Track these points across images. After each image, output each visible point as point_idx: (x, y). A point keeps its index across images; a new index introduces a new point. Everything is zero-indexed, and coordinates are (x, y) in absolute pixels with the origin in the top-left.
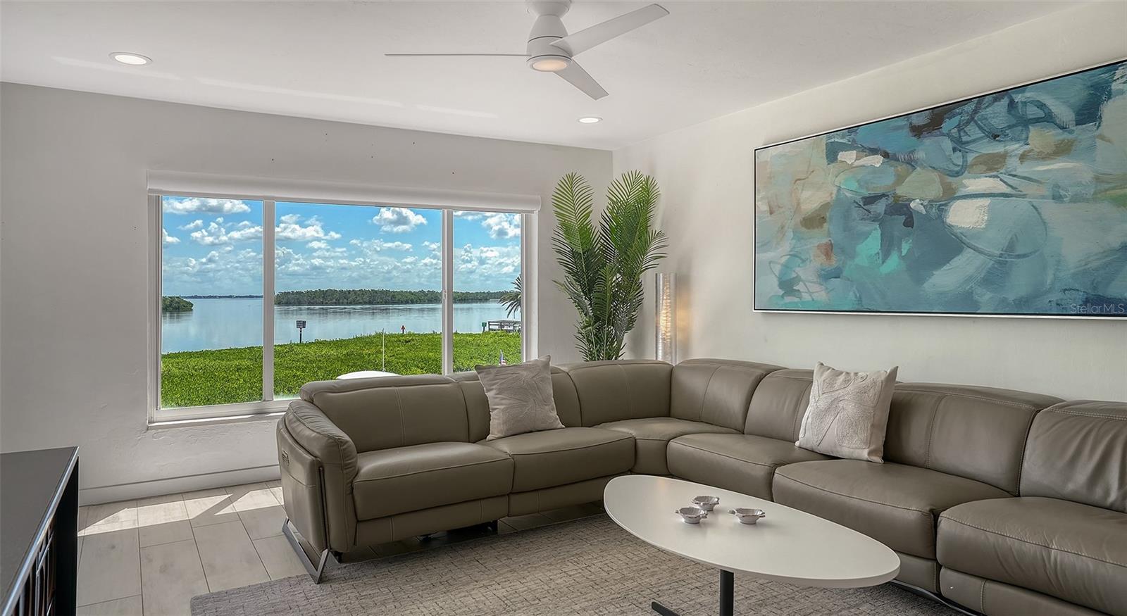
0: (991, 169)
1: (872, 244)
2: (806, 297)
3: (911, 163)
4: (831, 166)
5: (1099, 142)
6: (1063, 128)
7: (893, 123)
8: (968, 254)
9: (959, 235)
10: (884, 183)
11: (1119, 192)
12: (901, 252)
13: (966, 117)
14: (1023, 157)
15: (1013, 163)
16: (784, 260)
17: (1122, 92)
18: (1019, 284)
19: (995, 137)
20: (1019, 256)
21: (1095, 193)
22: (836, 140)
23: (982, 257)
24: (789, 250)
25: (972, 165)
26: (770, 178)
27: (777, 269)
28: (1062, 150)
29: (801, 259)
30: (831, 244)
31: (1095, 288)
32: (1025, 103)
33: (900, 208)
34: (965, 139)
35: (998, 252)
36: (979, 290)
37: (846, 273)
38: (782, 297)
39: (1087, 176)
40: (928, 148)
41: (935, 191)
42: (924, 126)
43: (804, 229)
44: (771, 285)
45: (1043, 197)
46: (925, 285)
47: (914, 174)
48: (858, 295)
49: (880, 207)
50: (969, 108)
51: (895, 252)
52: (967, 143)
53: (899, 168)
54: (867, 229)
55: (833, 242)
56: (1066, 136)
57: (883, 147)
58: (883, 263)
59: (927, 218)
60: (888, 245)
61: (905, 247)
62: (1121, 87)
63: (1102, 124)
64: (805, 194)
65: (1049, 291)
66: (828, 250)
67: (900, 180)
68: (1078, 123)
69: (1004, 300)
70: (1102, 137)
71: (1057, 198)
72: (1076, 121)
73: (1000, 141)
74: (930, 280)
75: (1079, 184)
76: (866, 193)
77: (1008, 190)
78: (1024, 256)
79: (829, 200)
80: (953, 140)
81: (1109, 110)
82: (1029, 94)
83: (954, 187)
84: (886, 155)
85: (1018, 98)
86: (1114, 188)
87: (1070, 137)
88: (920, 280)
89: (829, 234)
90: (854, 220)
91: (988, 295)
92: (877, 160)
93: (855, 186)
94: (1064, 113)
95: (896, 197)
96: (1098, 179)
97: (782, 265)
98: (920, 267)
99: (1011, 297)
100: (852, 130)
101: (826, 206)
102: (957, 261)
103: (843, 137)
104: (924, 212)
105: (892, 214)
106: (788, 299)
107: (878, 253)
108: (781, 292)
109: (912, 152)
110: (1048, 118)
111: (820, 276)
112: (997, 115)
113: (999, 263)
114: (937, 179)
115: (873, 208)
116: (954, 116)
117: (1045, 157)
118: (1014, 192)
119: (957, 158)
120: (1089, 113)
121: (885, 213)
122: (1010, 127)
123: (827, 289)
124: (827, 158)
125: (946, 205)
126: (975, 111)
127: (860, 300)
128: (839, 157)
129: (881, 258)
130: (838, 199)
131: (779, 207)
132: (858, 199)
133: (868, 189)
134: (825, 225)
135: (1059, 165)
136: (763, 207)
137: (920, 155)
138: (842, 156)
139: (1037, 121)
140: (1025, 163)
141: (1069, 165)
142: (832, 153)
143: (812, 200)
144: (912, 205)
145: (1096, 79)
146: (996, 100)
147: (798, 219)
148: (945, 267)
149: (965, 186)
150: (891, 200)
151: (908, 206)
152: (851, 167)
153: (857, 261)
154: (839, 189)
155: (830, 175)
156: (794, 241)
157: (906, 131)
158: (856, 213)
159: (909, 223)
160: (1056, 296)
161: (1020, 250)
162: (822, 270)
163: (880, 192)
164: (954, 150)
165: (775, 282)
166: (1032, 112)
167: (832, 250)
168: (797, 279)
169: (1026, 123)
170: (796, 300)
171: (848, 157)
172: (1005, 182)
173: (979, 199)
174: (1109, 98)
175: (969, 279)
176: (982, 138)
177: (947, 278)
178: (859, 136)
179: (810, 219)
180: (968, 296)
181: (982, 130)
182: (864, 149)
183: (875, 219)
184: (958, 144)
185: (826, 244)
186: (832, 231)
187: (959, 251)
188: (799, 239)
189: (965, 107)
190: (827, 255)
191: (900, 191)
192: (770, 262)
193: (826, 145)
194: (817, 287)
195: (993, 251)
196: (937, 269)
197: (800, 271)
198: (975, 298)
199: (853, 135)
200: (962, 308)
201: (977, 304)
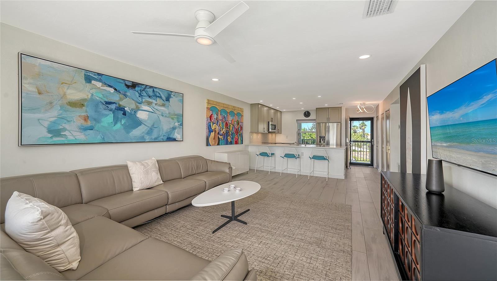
0: (148, 105)
1: (110, 118)
2: (71, 138)
3: (125, 95)
4: (88, 84)
5: (169, 106)
7: (118, 80)
8: (143, 126)
9: (140, 120)
10: (115, 98)
12: (122, 123)
13: (142, 89)
14: (156, 104)
15: (154, 105)
16: (52, 119)
17: (173, 98)
18: (155, 135)
19: (150, 97)
20: (155, 128)
21: (169, 116)
22: (91, 75)
23: (146, 127)
24: (57, 115)
25: (144, 102)
27: (46, 124)
28: (163, 105)
29: (67, 120)
30: (88, 116)
31: (168, 136)
32: (156, 92)
33: (121, 109)
34: (142, 94)
36: (146, 136)
37: (96, 128)
38: (51, 137)
39: (167, 112)
40: (130, 92)
41: (133, 106)
42: (130, 86)
43: (69, 107)
44: (41, 132)
45: (160, 115)
46: (130, 134)
47: (126, 99)
48: (103, 137)
49: (113, 107)
50: (144, 87)
51: (119, 123)
52: (143, 96)
53: (121, 96)
54: (106, 113)
55: (88, 115)
56: (164, 102)
57: (114, 87)
58: (114, 126)
59: (131, 114)
60: (116, 120)
61: (123, 122)
63: (169, 102)
64: (69, 92)
65: (161, 136)
66: (86, 119)
67: (121, 99)
68: (166, 101)
69: (152, 138)
71: (162, 115)
74: (132, 133)
76: (107, 101)
77: (153, 111)
78: (156, 128)
79: (86, 97)
80: (139, 93)
81: (171, 100)
82: (157, 90)
83: (139, 106)
84: (115, 89)
85: (155, 90)
86: (171, 116)
87: (165, 103)
88: (128, 132)
89: (86, 112)
90: (100, 109)
91: (148, 137)
92: (112, 90)
93: (101, 96)
94: (164, 98)
95: (119, 104)
96: (169, 113)
97: (51, 122)
98: (129, 128)
100: (99, 74)
101: (85, 100)
102: (140, 127)
103: (95, 75)
104: (130, 112)
105: (118, 110)
106: (56, 139)
107: (112, 122)
108: (50, 135)
109: (126, 92)
110: (161, 97)
111: (80, 129)
112: (150, 91)
113: (151, 129)
114: (134, 103)
115: (110, 106)
116: (139, 87)
117: (160, 106)
118: (154, 112)
119: (140, 99)
120: (168, 99)
121: (115, 109)
122: (153, 96)
123: (85, 134)
124: (85, 80)
125: (137, 111)
126: (145, 88)
127: (104, 139)
128: (92, 82)
129: (113, 124)
130: (91, 98)
131: (47, 92)
132: (102, 101)
133: (107, 99)
134: (84, 108)
135: (162, 108)
136: (29, 88)
137: (128, 94)
138: (93, 82)
139: (159, 97)
140: (157, 106)
141: (165, 109)
142: (88, 79)
143: (74, 95)
144: (126, 109)
145: (169, 93)
146: (150, 88)
147: (65, 101)
148: (137, 129)
149: (142, 107)
150: (117, 105)
151: (124, 109)
152: (99, 88)
153: (102, 124)
154: (92, 95)
155: (87, 88)
156: (62, 111)
157: (124, 85)
158: (101, 107)
159: (124, 114)
160: (162, 137)
161: (155, 126)
162: (82, 126)
163: (113, 101)
164: (139, 96)
165: (45, 130)
166: (158, 94)
167: (88, 119)
168: (64, 129)
169: (157, 97)
170: (63, 139)
171: (99, 84)
172: (152, 109)
173: (146, 112)
174: (171, 98)
175: (143, 133)
176: (146, 96)
177: (137, 132)
178: (103, 78)
179: (73, 103)
180: (143, 137)
181: (147, 94)
182: (105, 84)
183: (111, 110)
184: (140, 95)
185: (84, 116)
186: (89, 110)
187: (140, 125)
188: (65, 111)
189: (142, 86)
190: (85, 120)
191: (121, 103)
192: (39, 120)
193: (85, 74)
194: (78, 134)
195: (149, 126)
196: (134, 129)
197: (67, 126)
198: (145, 138)
199: (100, 77)
200: (141, 141)
201: (145, 139)
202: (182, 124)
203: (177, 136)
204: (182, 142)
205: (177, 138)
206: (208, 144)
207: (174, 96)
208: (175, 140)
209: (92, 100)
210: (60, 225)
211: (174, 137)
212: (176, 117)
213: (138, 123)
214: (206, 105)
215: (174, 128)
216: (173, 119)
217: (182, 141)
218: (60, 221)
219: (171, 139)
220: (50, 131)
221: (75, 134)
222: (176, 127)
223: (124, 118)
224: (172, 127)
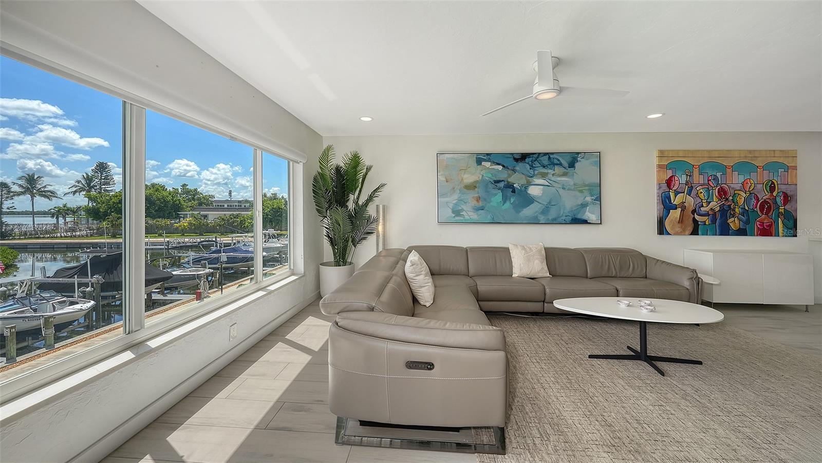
0: (543, 177)
1: (499, 197)
2: (467, 217)
3: (514, 171)
4: (479, 166)
5: (575, 174)
6: (565, 168)
7: (506, 155)
8: (536, 203)
9: (532, 197)
10: (504, 175)
11: (581, 189)
12: (511, 202)
13: (534, 159)
14: (553, 175)
15: (550, 176)
16: (454, 202)
17: (580, 161)
18: (552, 214)
19: (544, 167)
20: (552, 205)
21: (574, 188)
22: (481, 157)
23: (541, 205)
24: (457, 198)
25: (536, 175)
26: (446, 167)
27: (451, 205)
28: (565, 174)
29: (464, 202)
31: (574, 216)
32: (553, 158)
33: (510, 186)
34: (534, 166)
35: (546, 204)
36: (540, 216)
37: (486, 208)
38: (454, 217)
39: (572, 183)
40: (520, 166)
41: (523, 181)
42: (519, 159)
43: (465, 190)
44: (448, 213)
45: (560, 188)
46: (520, 214)
47: (515, 174)
49: (502, 185)
50: (536, 156)
51: (508, 202)
52: (535, 167)
53: (509, 172)
54: (495, 192)
55: (480, 196)
56: (566, 170)
57: (502, 163)
58: (503, 205)
59: (521, 190)
60: (505, 199)
61: (512, 200)
63: (575, 169)
64: (466, 176)
65: (562, 216)
66: (478, 199)
67: (510, 176)
68: (569, 167)
69: (548, 219)
70: (576, 173)
71: (563, 188)
73: (546, 168)
74: (522, 212)
75: (569, 185)
76: (495, 179)
77: (549, 184)
78: (554, 205)
79: (478, 179)
80: (530, 165)
81: (577, 165)
82: (555, 156)
83: (530, 181)
84: (504, 166)
85: (551, 156)
86: (579, 187)
87: (567, 171)
88: (518, 212)
89: (478, 193)
90: (490, 188)
91: (543, 217)
92: (500, 168)
93: (490, 175)
94: (565, 164)
95: (507, 181)
96: (575, 184)
97: (454, 204)
98: (518, 207)
99: (550, 218)
100: (488, 154)
101: (477, 182)
102: (532, 206)
103: (484, 156)
104: (520, 188)
105: (506, 188)
106: (457, 218)
107: (501, 202)
108: (453, 215)
109: (514, 167)
110: (561, 164)
111: (474, 209)
112: (545, 160)
113: (546, 207)
114: (524, 178)
115: (498, 185)
116: (530, 157)
117: (560, 176)
119: (532, 172)
120: (572, 165)
121: (504, 187)
122: (549, 165)
123: (477, 214)
124: (477, 163)
125: (528, 186)
126: (538, 157)
127: (493, 218)
131: (452, 180)
132: (492, 181)
133: (496, 177)
134: (476, 189)
135: (563, 179)
136: (442, 178)
137: (517, 168)
138: (483, 163)
139: (557, 164)
140: (555, 177)
141: (567, 179)
142: (479, 161)
143: (469, 179)
144: (515, 185)
145: (573, 156)
146: (544, 155)
147: (462, 186)
148: (528, 208)
149: (534, 181)
150: (506, 183)
151: (513, 186)
152: (488, 168)
153: (491, 204)
154: (483, 176)
155: (479, 170)
156: (460, 195)
157: (512, 159)
158: (490, 186)
159: (514, 191)
160: (564, 218)
161: (553, 203)
162: (475, 207)
163: (501, 179)
164: (530, 169)
165: (450, 211)
166: (556, 161)
167: (480, 199)
168: (463, 210)
169: (554, 164)
170: (462, 218)
171: (487, 164)
172: (548, 182)
173: (539, 186)
174: (577, 162)
175: (536, 213)
177: (528, 211)
178: (492, 157)
179: (468, 186)
180: (536, 217)
181: (540, 164)
182: (494, 163)
183: (499, 189)
184: (532, 167)
185: (477, 197)
186: (480, 192)
187: (533, 203)
188: (463, 194)
189: (534, 156)
190: (477, 201)
191: (509, 180)
192: (447, 203)
193: (476, 158)
194: (472, 213)
195: (544, 203)
196: (525, 208)
197: (464, 207)
198: (539, 218)
199: (489, 156)
200: (534, 221)
201: (539, 220)
202: (599, 199)
203: (591, 216)
204: (600, 225)
205: (591, 218)
206: (662, 230)
207: (583, 158)
208: (585, 222)
209: (483, 180)
210: (421, 274)
211: (585, 217)
212: (587, 188)
213: (529, 200)
214: (656, 161)
215: (584, 205)
216: (581, 191)
217: (601, 223)
218: (422, 271)
219: (578, 221)
220: (453, 212)
221: (470, 214)
222: (588, 203)
223: (513, 196)
224: (580, 204)
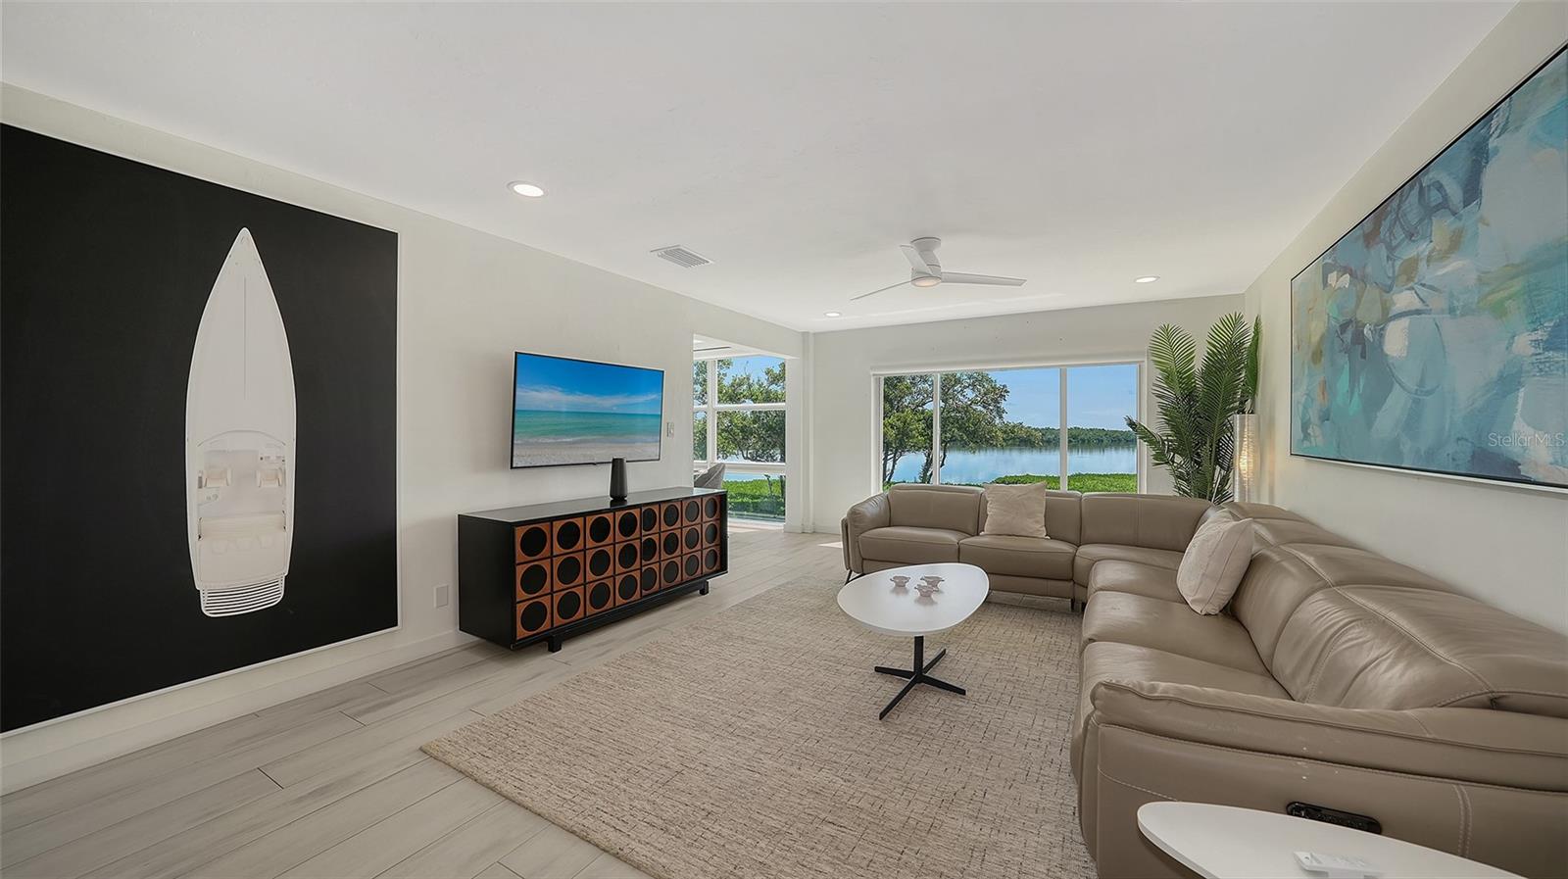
0: (1409, 280)
1: (1343, 383)
2: (1314, 442)
3: (1364, 280)
4: (1325, 291)
5: (1480, 225)
6: (1454, 214)
7: (1355, 232)
8: (1396, 390)
9: (1391, 366)
11: (1495, 297)
12: (1359, 389)
13: (1394, 216)
14: (1429, 259)
15: (1423, 268)
16: (1304, 400)
17: (1496, 151)
19: (1411, 236)
20: (1427, 393)
21: (1478, 301)
22: (1328, 260)
23: (1404, 394)
24: (1306, 388)
25: (1399, 275)
27: (1301, 410)
28: (1455, 244)
29: (1311, 399)
30: (1325, 381)
32: (1429, 188)
33: (1359, 337)
34: (1394, 243)
35: (1414, 388)
36: (1403, 437)
37: (1332, 414)
38: (1304, 441)
39: (1473, 278)
40: (1372, 260)
41: (1376, 314)
42: (1371, 233)
43: (1313, 364)
44: (1299, 427)
45: (1443, 312)
46: (1372, 430)
47: (1366, 293)
48: (1338, 442)
49: (1349, 336)
50: (1395, 203)
51: (1356, 389)
52: (1396, 247)
53: (1358, 287)
54: (1342, 362)
55: (1326, 379)
56: (1459, 224)
57: (1350, 264)
58: (1351, 401)
59: (1373, 346)
60: (1353, 381)
61: (1362, 383)
62: (1495, 144)
63: (1483, 201)
64: (1313, 326)
67: (1359, 301)
68: (1465, 204)
69: (1419, 452)
70: (1482, 220)
71: (1452, 311)
72: (1464, 202)
73: (1414, 241)
74: (1374, 424)
75: (1467, 289)
76: (1341, 320)
77: (1420, 305)
78: (1431, 392)
79: (1324, 329)
80: (1386, 246)
81: (1486, 177)
82: (1431, 175)
83: (1388, 305)
84: (1351, 273)
85: (1424, 182)
86: (1493, 292)
87: (1461, 225)
89: (1324, 370)
90: (1335, 353)
91: (1410, 445)
92: (1347, 280)
93: (1336, 312)
94: (1455, 192)
95: (1356, 321)
96: (1481, 281)
97: (1303, 405)
98: (1370, 408)
99: (1424, 448)
100: (1335, 246)
101: (1322, 338)
102: (1390, 400)
103: (1331, 255)
104: (1372, 340)
105: (1354, 343)
106: (1306, 444)
107: (1347, 391)
108: (1303, 437)
109: (1365, 267)
110: (1445, 203)
111: (1320, 418)
112: (1412, 207)
113: (1415, 402)
114: (1379, 298)
115: (1345, 337)
116: (1388, 216)
117: (1444, 255)
118: (1423, 307)
119: (1389, 269)
120: (1472, 191)
121: (1351, 343)
122: (1420, 221)
123: (1323, 433)
124: (1322, 282)
125: (1382, 329)
126: (1399, 207)
127: (1339, 446)
128: (1329, 279)
129: (1349, 396)
130: (1328, 327)
131: (1303, 341)
132: (1338, 327)
133: (1342, 315)
134: (1322, 360)
135: (1454, 265)
136: (1295, 341)
137: (1369, 269)
139: (1438, 208)
140: (1431, 267)
141: (1460, 264)
142: (1325, 275)
143: (1316, 331)
144: (1365, 331)
145: (1477, 139)
146: (1411, 188)
147: (1310, 353)
148: (1384, 407)
149: (1394, 304)
150: (1354, 327)
151: (1363, 333)
152: (1334, 291)
153: (1338, 400)
154: (1329, 317)
155: (1324, 302)
156: (1309, 378)
157: (1361, 240)
158: (1337, 344)
159: (1363, 353)
160: (1452, 447)
161: (1428, 384)
162: (1321, 411)
163: (1348, 317)
164: (1388, 259)
165: (1301, 425)
166: (1434, 197)
167: (1325, 388)
168: (1310, 422)
169: (1430, 213)
170: (1310, 446)
171: (1333, 279)
172: (1418, 295)
173: (1403, 320)
174: (1487, 163)
175: (1397, 422)
176: (1403, 240)
177: (1383, 422)
178: (1337, 253)
179: (1315, 354)
180: (1396, 445)
181: (1405, 231)
182: (1340, 268)
184: (1392, 252)
187: (1392, 387)
188: (1311, 376)
190: (1323, 394)
193: (1322, 267)
194: (1318, 430)
195: (1411, 386)
196: (1379, 409)
197: (1311, 413)
198: (1400, 447)
200: (1392, 461)
201: (1401, 456)
207: (1504, 130)
208: (1510, 473)
212: (1517, 286)
213: (1384, 379)
215: (1508, 383)
216: (1499, 311)
222: (1521, 371)
223: (1363, 367)
224: (1495, 375)
